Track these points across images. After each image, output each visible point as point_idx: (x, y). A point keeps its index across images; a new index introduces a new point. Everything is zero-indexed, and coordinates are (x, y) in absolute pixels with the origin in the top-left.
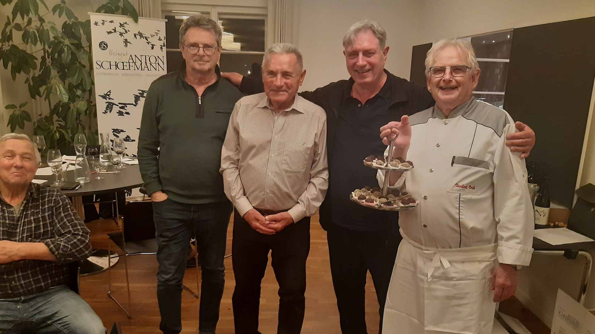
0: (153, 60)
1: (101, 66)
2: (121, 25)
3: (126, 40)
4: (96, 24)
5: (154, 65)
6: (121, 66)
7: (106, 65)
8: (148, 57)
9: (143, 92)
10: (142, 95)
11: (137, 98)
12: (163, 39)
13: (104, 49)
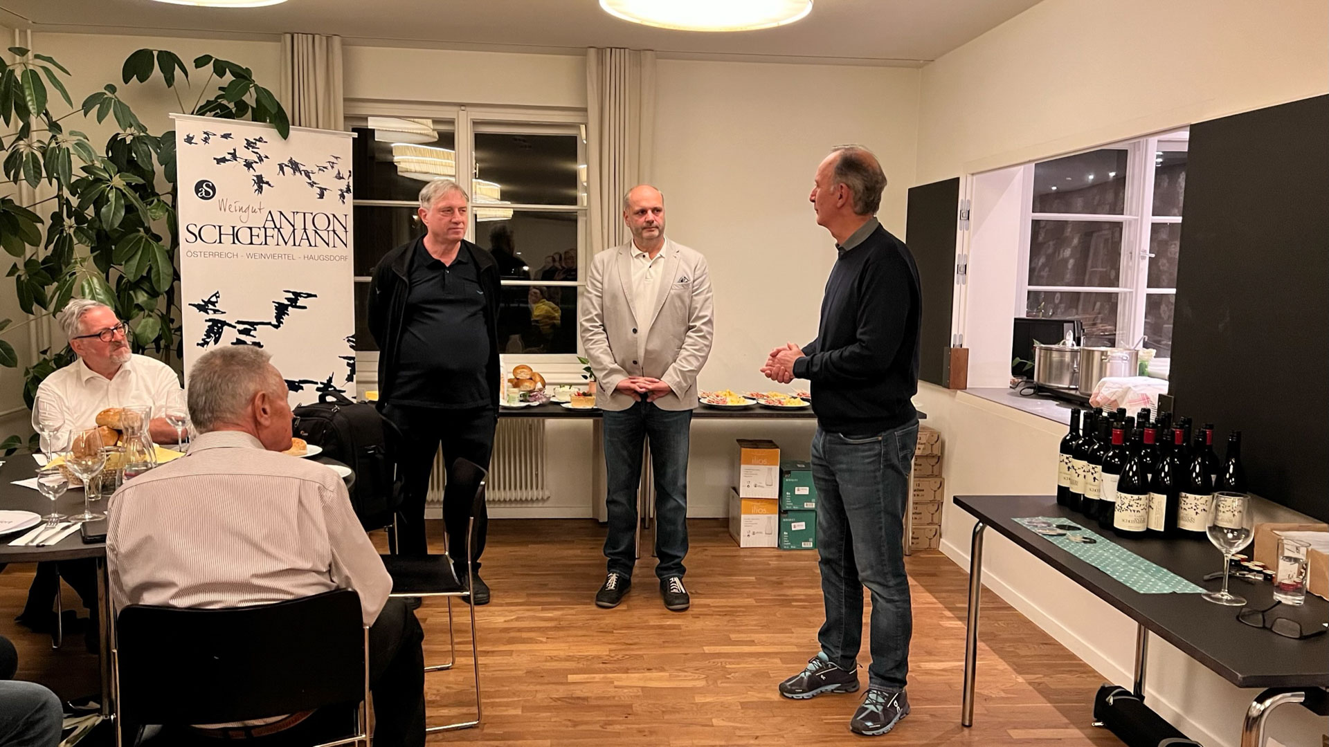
0: (321, 223)
1: (199, 236)
2: (249, 144)
3: (259, 178)
4: (189, 140)
5: (324, 235)
6: (244, 235)
7: (210, 234)
8: (309, 218)
9: (297, 295)
10: (293, 302)
11: (281, 310)
12: (346, 175)
13: (207, 196)
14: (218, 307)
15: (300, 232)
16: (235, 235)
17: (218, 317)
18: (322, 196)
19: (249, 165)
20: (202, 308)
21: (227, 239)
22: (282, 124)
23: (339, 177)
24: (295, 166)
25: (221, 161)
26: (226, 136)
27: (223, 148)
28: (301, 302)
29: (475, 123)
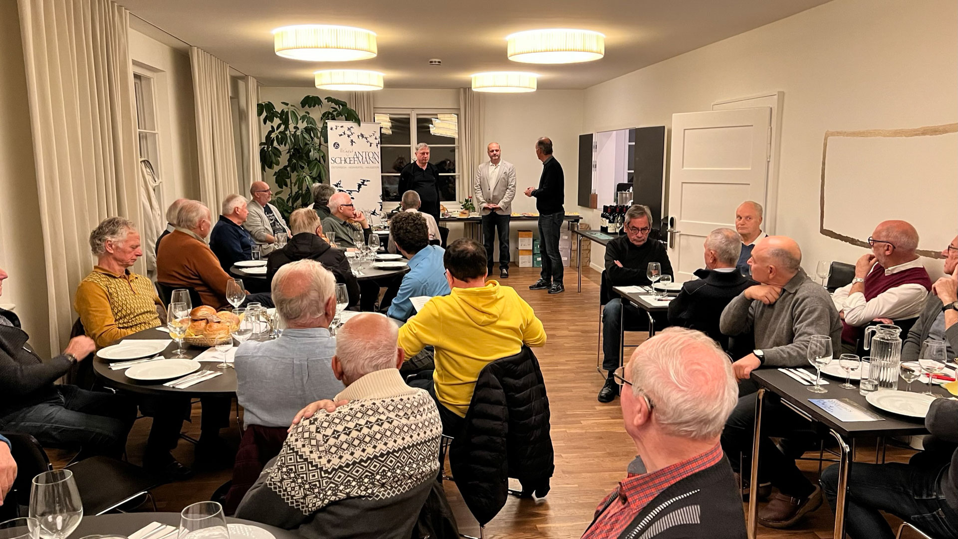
0: (371, 155)
1: (335, 161)
2: (349, 129)
3: (352, 140)
4: (331, 129)
5: (372, 159)
6: (348, 161)
7: (338, 160)
8: (367, 153)
9: (364, 181)
10: (363, 183)
11: (360, 186)
12: (378, 137)
13: (337, 148)
14: (341, 185)
15: (364, 159)
16: (345, 161)
17: (341, 189)
18: (371, 146)
19: (349, 136)
20: (336, 186)
21: (343, 162)
22: (358, 122)
23: (376, 139)
24: (362, 136)
25: (341, 135)
26: (342, 127)
27: (341, 131)
28: (365, 183)
29: (417, 115)
